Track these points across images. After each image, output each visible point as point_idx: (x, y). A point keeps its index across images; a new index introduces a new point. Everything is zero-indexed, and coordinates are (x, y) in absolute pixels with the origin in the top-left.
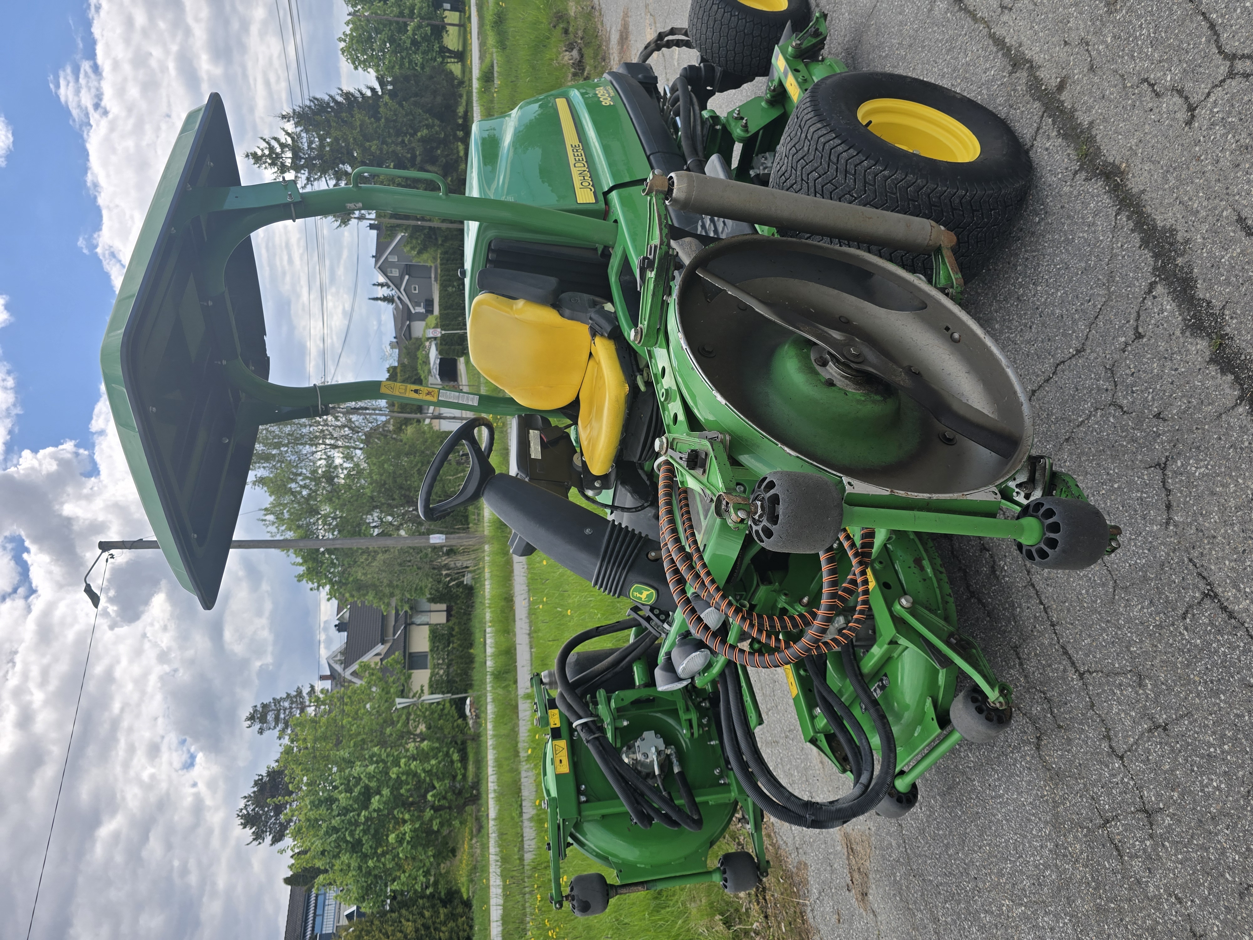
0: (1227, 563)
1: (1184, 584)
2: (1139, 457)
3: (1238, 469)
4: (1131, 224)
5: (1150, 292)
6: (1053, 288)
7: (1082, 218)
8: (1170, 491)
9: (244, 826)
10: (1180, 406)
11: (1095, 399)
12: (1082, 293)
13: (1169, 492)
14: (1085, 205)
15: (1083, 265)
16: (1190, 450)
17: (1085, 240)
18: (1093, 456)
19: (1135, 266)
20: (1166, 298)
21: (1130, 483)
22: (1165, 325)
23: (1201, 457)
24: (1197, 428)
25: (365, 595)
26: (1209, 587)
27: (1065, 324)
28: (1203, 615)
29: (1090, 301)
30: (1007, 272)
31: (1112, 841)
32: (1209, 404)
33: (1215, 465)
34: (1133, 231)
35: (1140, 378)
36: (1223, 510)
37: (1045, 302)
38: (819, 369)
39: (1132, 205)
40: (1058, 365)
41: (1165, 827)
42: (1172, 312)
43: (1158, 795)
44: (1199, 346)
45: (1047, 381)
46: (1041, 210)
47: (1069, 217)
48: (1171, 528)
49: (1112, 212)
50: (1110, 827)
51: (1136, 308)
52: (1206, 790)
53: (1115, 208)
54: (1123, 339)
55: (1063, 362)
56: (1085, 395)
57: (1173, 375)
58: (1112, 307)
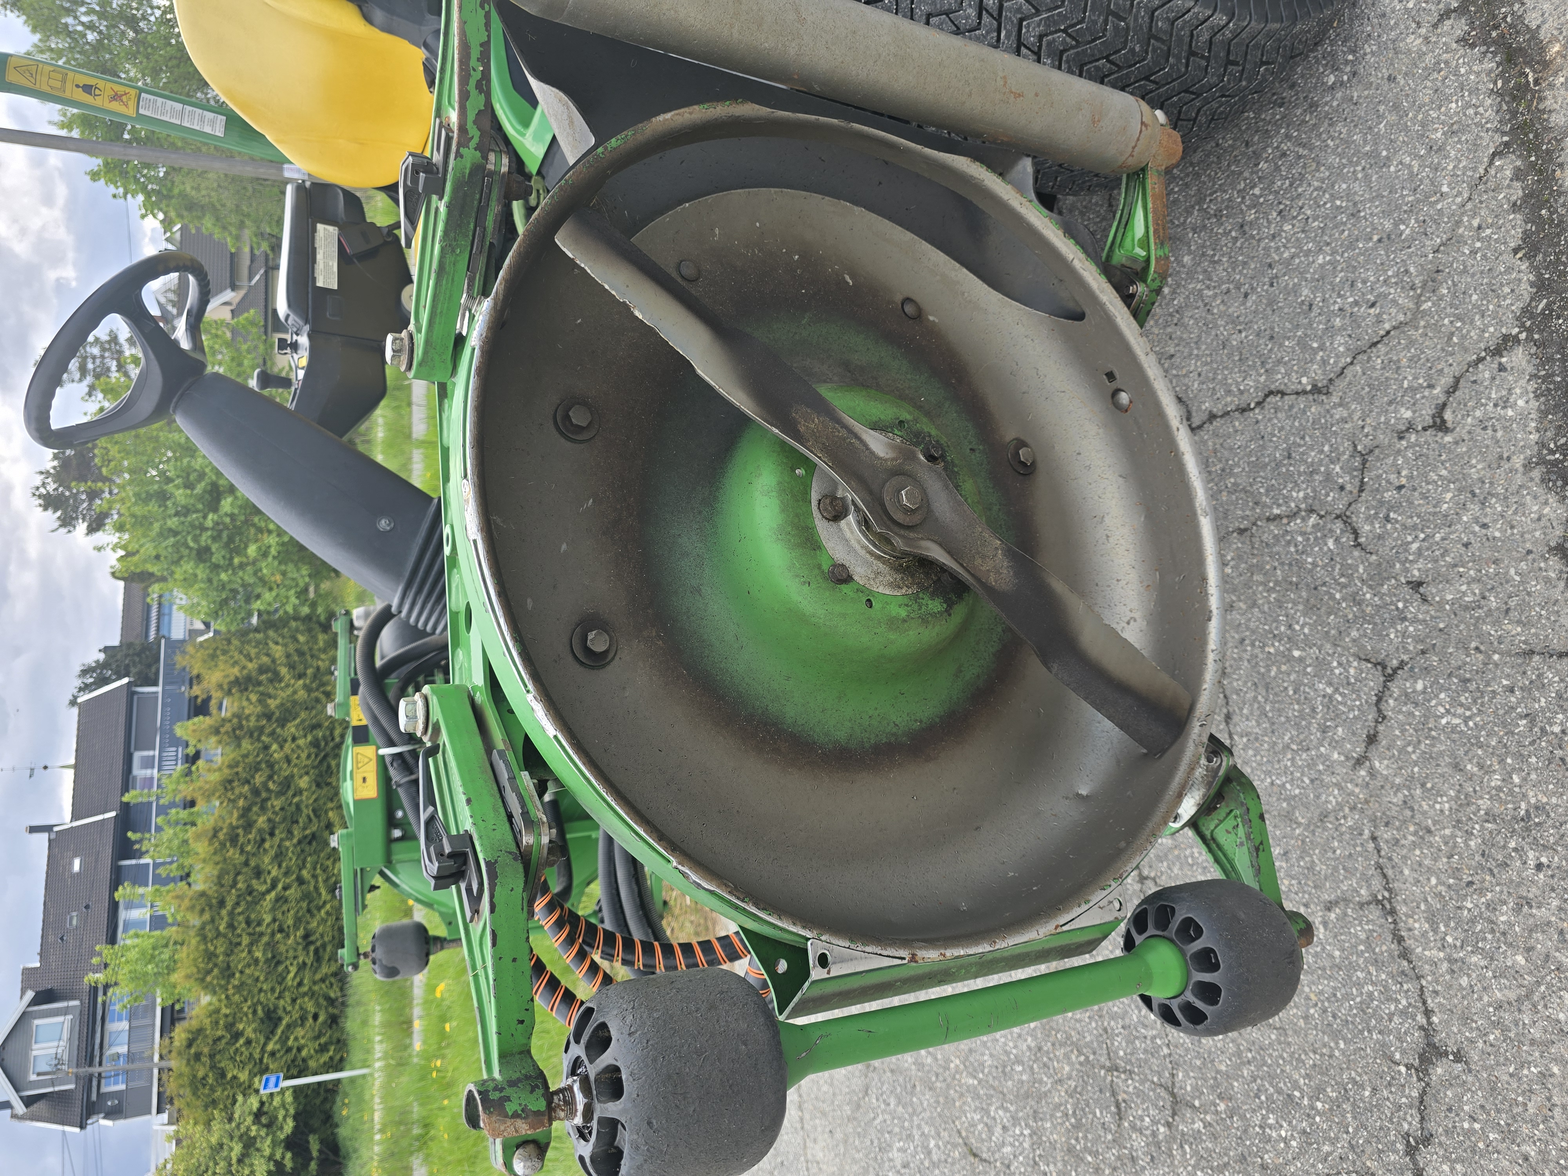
0: (1434, 881)
1: (1349, 865)
2: (1354, 634)
3: (1520, 757)
4: (1517, 192)
5: (1497, 352)
6: (1314, 240)
7: (1423, 125)
8: (1384, 718)
9: (46, 508)
10: (1464, 594)
11: (1314, 491)
12: (1364, 282)
13: (1382, 717)
14: (1440, 98)
15: (1388, 225)
16: (1450, 675)
17: (1412, 175)
18: (1277, 583)
19: (1490, 284)
20: (1523, 382)
21: (1321, 664)
22: (1500, 434)
23: (1462, 699)
24: (1477, 648)
25: (199, 218)
26: (1386, 894)
27: (1310, 324)
28: (1360, 924)
29: (1373, 305)
30: (1237, 162)
31: (1114, 1094)
32: (1519, 622)
33: (1483, 728)
34: (1515, 207)
35: (1411, 503)
36: (1464, 802)
37: (1288, 262)
38: (822, 527)
39: (1537, 148)
40: (1271, 393)
41: (1192, 1129)
42: (1524, 417)
43: (1196, 1088)
44: (1547, 510)
45: (1244, 410)
46: (1347, 62)
47: (1396, 107)
48: (1363, 773)
49: (1490, 142)
50: (1117, 1077)
51: (1456, 370)
52: (1268, 1130)
53: (1499, 139)
54: (1408, 414)
55: (1283, 394)
56: (1300, 474)
57: (1474, 533)
58: (1411, 342)
